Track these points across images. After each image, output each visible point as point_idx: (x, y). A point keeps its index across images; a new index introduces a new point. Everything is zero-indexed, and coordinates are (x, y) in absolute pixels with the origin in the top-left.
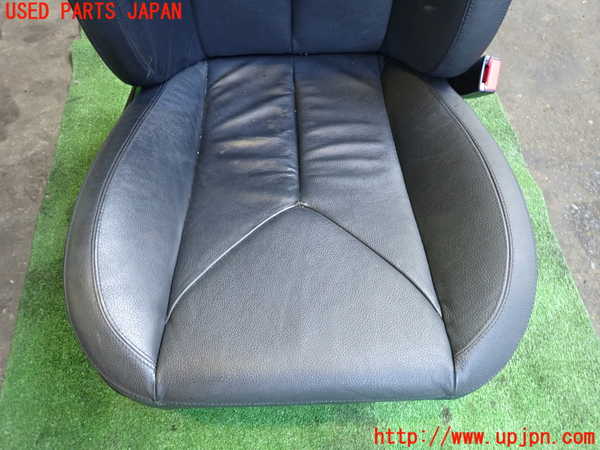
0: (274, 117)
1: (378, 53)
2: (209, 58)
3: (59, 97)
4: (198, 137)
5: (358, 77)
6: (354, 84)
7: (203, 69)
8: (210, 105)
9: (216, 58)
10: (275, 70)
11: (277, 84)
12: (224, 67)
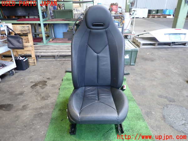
0: (94, 93)
1: (110, 86)
2: (85, 86)
3: (57, 94)
4: (83, 95)
5: (107, 89)
6: (106, 89)
7: (84, 87)
8: (85, 92)
9: (86, 86)
10: (94, 88)
11: (95, 89)
12: (87, 87)
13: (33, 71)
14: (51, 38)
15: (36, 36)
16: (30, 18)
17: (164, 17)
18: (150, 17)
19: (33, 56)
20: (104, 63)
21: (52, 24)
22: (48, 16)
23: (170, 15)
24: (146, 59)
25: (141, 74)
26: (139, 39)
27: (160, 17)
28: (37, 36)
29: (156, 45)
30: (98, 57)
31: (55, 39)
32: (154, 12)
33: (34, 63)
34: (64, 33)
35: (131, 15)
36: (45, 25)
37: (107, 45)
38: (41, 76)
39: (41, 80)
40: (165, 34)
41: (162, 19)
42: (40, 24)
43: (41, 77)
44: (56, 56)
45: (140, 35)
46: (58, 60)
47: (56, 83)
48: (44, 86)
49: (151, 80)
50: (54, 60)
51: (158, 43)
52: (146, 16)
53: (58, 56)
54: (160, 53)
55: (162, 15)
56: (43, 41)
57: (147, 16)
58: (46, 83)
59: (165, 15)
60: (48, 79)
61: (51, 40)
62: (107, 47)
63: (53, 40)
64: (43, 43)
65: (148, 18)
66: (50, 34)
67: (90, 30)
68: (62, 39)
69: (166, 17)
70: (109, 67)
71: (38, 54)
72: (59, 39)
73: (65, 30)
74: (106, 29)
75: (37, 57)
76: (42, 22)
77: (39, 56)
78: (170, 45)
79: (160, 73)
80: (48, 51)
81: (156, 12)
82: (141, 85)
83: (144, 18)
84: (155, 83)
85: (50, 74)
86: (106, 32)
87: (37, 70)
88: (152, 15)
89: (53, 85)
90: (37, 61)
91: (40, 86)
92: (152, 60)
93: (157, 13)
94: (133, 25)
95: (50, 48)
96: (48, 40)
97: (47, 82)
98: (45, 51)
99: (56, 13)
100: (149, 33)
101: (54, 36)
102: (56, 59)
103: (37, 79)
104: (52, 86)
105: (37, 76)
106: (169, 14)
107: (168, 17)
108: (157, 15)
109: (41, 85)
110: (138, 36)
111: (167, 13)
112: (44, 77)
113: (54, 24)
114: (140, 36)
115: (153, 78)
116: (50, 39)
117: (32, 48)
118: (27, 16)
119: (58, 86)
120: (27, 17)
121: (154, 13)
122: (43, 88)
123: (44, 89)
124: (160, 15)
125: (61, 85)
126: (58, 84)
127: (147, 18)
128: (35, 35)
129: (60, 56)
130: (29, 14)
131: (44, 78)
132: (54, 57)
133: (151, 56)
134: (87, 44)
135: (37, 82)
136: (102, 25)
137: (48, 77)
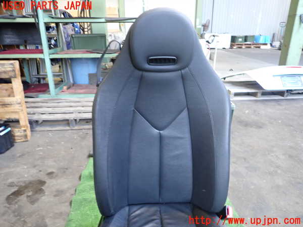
2: (129, 205)
3: (64, 220)
7: (127, 209)
9: (131, 205)
10: (152, 209)
11: (154, 215)
12: (134, 208)
13: (20, 156)
14: (65, 85)
15: (39, 81)
16: (28, 48)
17: (256, 47)
18: (234, 47)
19: (24, 122)
20: (177, 152)
21: (68, 59)
22: (61, 44)
23: (266, 44)
24: (246, 124)
25: (245, 159)
26: (228, 85)
27: (250, 47)
28: (42, 80)
29: (259, 95)
30: (161, 137)
31: (74, 86)
32: (240, 40)
33: (26, 136)
34: (90, 76)
35: (209, 43)
36: (53, 61)
37: (184, 109)
38: (35, 166)
39: (31, 179)
40: (274, 76)
41: (253, 50)
42: (44, 59)
43: (34, 171)
44: (72, 120)
45: (228, 77)
46: (76, 128)
47: (65, 186)
48: (37, 196)
49: (270, 173)
50: (68, 128)
51: (261, 91)
52: (228, 45)
53: (76, 120)
54: (270, 110)
55: (253, 44)
56: (49, 91)
57: (229, 47)
58: (43, 188)
59: (258, 44)
60: (50, 174)
61: (65, 88)
62: (185, 114)
63: (69, 88)
64: (50, 94)
65: (232, 49)
66: (64, 77)
67: (140, 73)
68: (86, 87)
69: (259, 47)
70: (188, 162)
71: (35, 117)
72: (81, 86)
73: (92, 69)
74: (183, 71)
75: (33, 123)
76: (47, 55)
77: (37, 121)
78: (283, 96)
79: (284, 154)
80: (57, 110)
81: (244, 39)
82: (252, 187)
83: (224, 48)
84: (280, 182)
85: (55, 161)
86: (183, 78)
87: (28, 153)
88: (237, 45)
89: (58, 191)
90: (32, 131)
91: (28, 196)
92: (259, 126)
93: (246, 41)
94: (213, 60)
95: (60, 104)
96: (59, 88)
97: (46, 185)
98: (50, 110)
99: (75, 39)
100: (244, 74)
101: (71, 81)
102: (71, 126)
103: (26, 176)
104: (55, 196)
105: (25, 167)
106: (264, 43)
107: (262, 47)
108: (245, 44)
109: (30, 194)
110: (224, 79)
111: (261, 41)
112: (40, 171)
113: (71, 59)
114: (227, 80)
115: (272, 169)
116: (62, 87)
117: (22, 106)
118: (22, 45)
119: (68, 195)
120: (22, 48)
121: (241, 42)
122: (33, 202)
123: (36, 205)
124: (250, 44)
125: (76, 191)
126: (69, 188)
127: (230, 48)
128: (38, 78)
129: (80, 120)
130: (26, 42)
131: (42, 173)
132: (67, 122)
133: (254, 118)
134: (133, 109)
135: (24, 185)
136: (173, 61)
137: (50, 170)
